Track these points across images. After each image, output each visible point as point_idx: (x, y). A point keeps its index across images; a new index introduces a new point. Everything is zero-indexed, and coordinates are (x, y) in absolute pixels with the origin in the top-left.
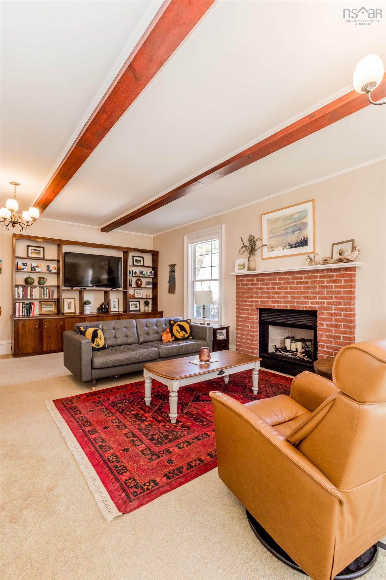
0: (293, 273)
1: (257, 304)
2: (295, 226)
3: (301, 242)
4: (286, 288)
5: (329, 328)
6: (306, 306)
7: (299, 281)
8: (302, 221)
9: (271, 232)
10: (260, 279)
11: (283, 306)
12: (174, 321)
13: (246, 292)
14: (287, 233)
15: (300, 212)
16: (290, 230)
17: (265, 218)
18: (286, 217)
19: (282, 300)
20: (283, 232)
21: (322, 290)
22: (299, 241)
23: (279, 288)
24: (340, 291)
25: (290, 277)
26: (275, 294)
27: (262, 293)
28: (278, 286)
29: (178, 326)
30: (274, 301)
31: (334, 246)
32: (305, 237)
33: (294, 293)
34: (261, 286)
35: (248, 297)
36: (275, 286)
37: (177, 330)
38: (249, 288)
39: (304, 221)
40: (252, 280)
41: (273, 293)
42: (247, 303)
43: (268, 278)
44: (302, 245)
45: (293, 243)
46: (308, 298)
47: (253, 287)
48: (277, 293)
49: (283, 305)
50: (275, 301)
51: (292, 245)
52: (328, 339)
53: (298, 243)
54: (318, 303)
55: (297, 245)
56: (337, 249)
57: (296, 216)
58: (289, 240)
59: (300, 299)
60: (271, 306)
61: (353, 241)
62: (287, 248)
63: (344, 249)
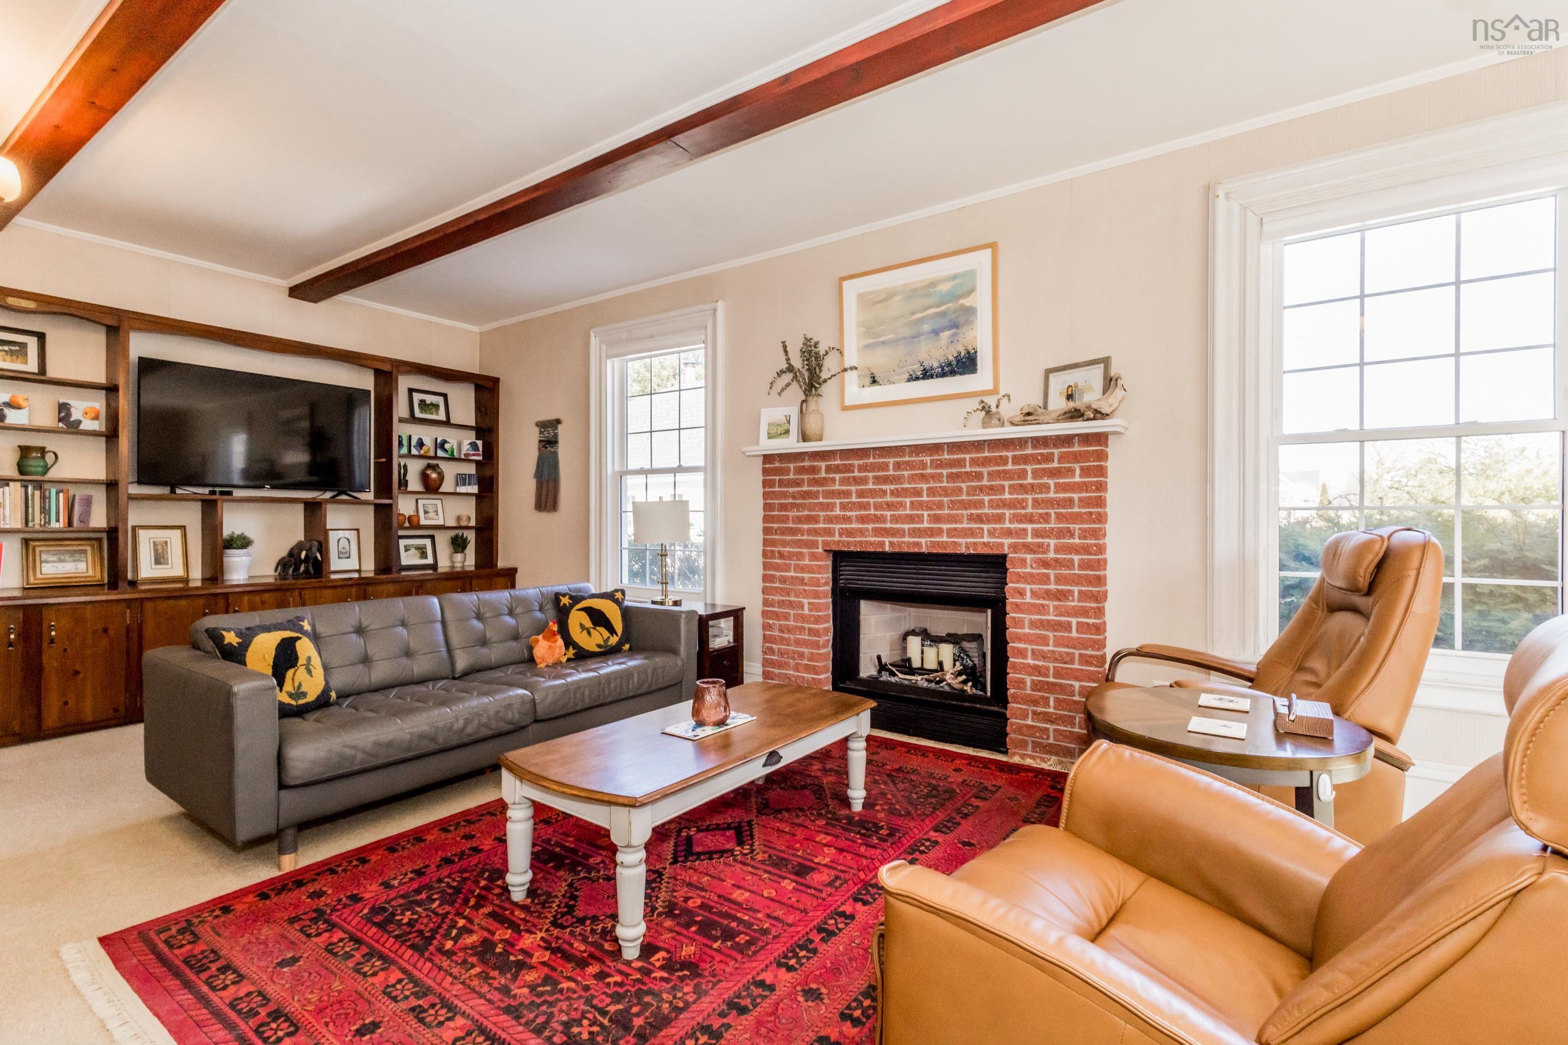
0: (936, 448)
1: (828, 539)
2: (943, 314)
3: (958, 361)
4: (918, 493)
5: (1041, 602)
6: (975, 544)
7: (954, 470)
8: (961, 301)
9: (868, 330)
10: (838, 466)
11: (909, 544)
12: (571, 597)
13: (794, 506)
14: (916, 336)
15: (955, 277)
16: (927, 327)
17: (852, 289)
18: (916, 290)
19: (906, 527)
20: (906, 332)
21: (1020, 497)
22: (951, 358)
23: (895, 493)
24: (1071, 501)
25: (927, 459)
26: (883, 509)
27: (843, 507)
28: (893, 487)
29: (584, 614)
30: (881, 529)
31: (1051, 376)
32: (970, 348)
33: (940, 506)
34: (840, 485)
35: (799, 520)
36: (884, 487)
37: (581, 625)
38: (805, 492)
39: (966, 302)
40: (814, 470)
41: (878, 507)
42: (799, 537)
43: (861, 462)
44: (960, 370)
45: (936, 365)
46: (979, 519)
47: (815, 489)
48: (890, 506)
49: (906, 539)
50: (885, 529)
51: (932, 368)
52: (1037, 632)
53: (950, 364)
54: (1009, 533)
55: (946, 369)
56: (1058, 384)
57: (945, 287)
58: (923, 356)
59: (956, 522)
60: (871, 544)
61: (1106, 361)
62: (917, 379)
63: (1081, 384)
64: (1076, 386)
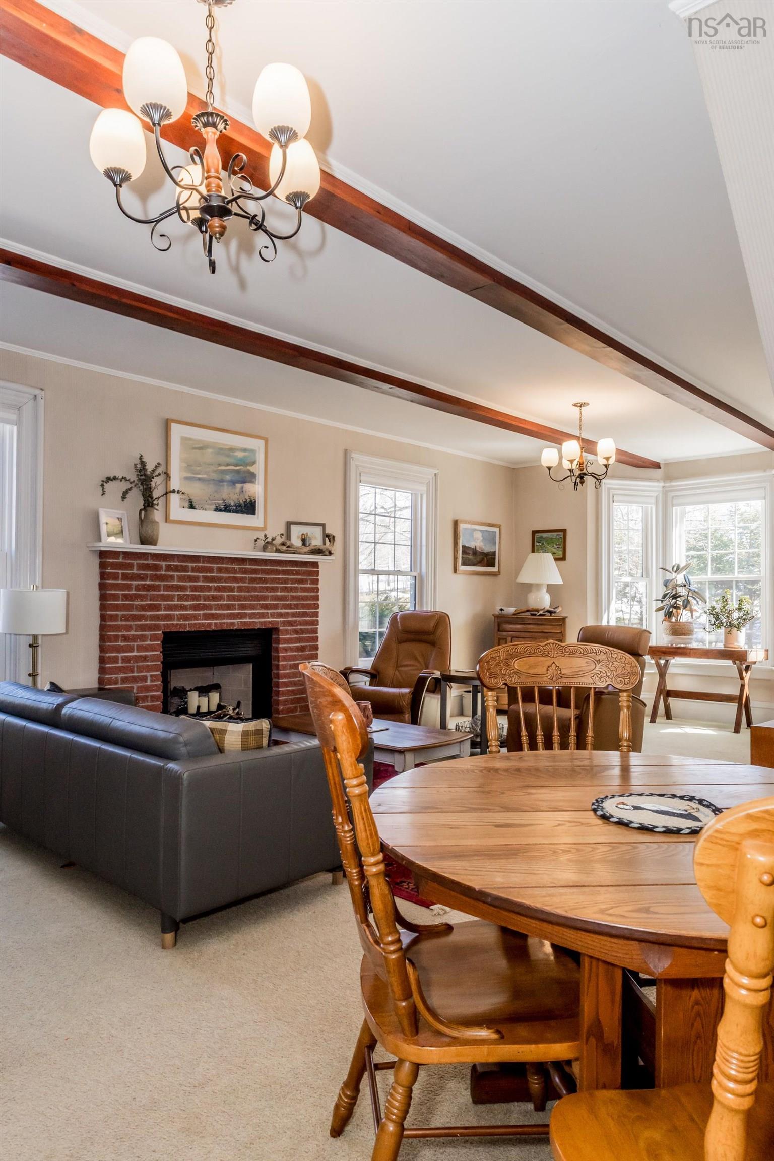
0: (242, 561)
1: (169, 623)
2: (238, 472)
3: (245, 505)
4: (232, 589)
6: (264, 622)
7: (253, 576)
8: (248, 467)
9: (189, 466)
10: (177, 566)
13: (136, 597)
14: (222, 481)
15: (245, 450)
16: (228, 477)
17: (177, 431)
18: (221, 449)
19: (225, 612)
20: (215, 476)
21: (286, 594)
22: (241, 502)
23: (217, 589)
24: (307, 597)
26: (210, 600)
28: (216, 585)
30: (209, 614)
31: (293, 525)
32: (252, 498)
35: (143, 608)
36: (210, 584)
38: (149, 585)
39: (252, 469)
40: (157, 568)
41: (206, 598)
42: (143, 623)
43: (194, 565)
44: (246, 511)
45: (232, 504)
46: (266, 607)
47: (157, 583)
48: (214, 598)
50: (212, 614)
51: (230, 506)
53: (240, 506)
54: (281, 615)
55: (238, 508)
56: (295, 532)
57: (240, 455)
58: (225, 496)
59: (254, 609)
60: (203, 625)
61: (323, 525)
62: (221, 510)
63: (310, 534)
64: (307, 535)
